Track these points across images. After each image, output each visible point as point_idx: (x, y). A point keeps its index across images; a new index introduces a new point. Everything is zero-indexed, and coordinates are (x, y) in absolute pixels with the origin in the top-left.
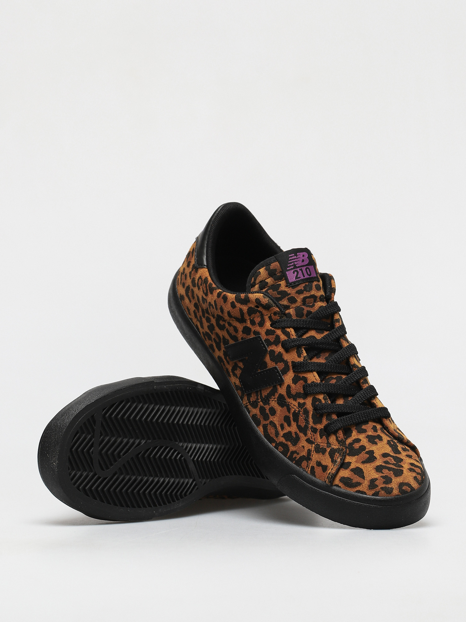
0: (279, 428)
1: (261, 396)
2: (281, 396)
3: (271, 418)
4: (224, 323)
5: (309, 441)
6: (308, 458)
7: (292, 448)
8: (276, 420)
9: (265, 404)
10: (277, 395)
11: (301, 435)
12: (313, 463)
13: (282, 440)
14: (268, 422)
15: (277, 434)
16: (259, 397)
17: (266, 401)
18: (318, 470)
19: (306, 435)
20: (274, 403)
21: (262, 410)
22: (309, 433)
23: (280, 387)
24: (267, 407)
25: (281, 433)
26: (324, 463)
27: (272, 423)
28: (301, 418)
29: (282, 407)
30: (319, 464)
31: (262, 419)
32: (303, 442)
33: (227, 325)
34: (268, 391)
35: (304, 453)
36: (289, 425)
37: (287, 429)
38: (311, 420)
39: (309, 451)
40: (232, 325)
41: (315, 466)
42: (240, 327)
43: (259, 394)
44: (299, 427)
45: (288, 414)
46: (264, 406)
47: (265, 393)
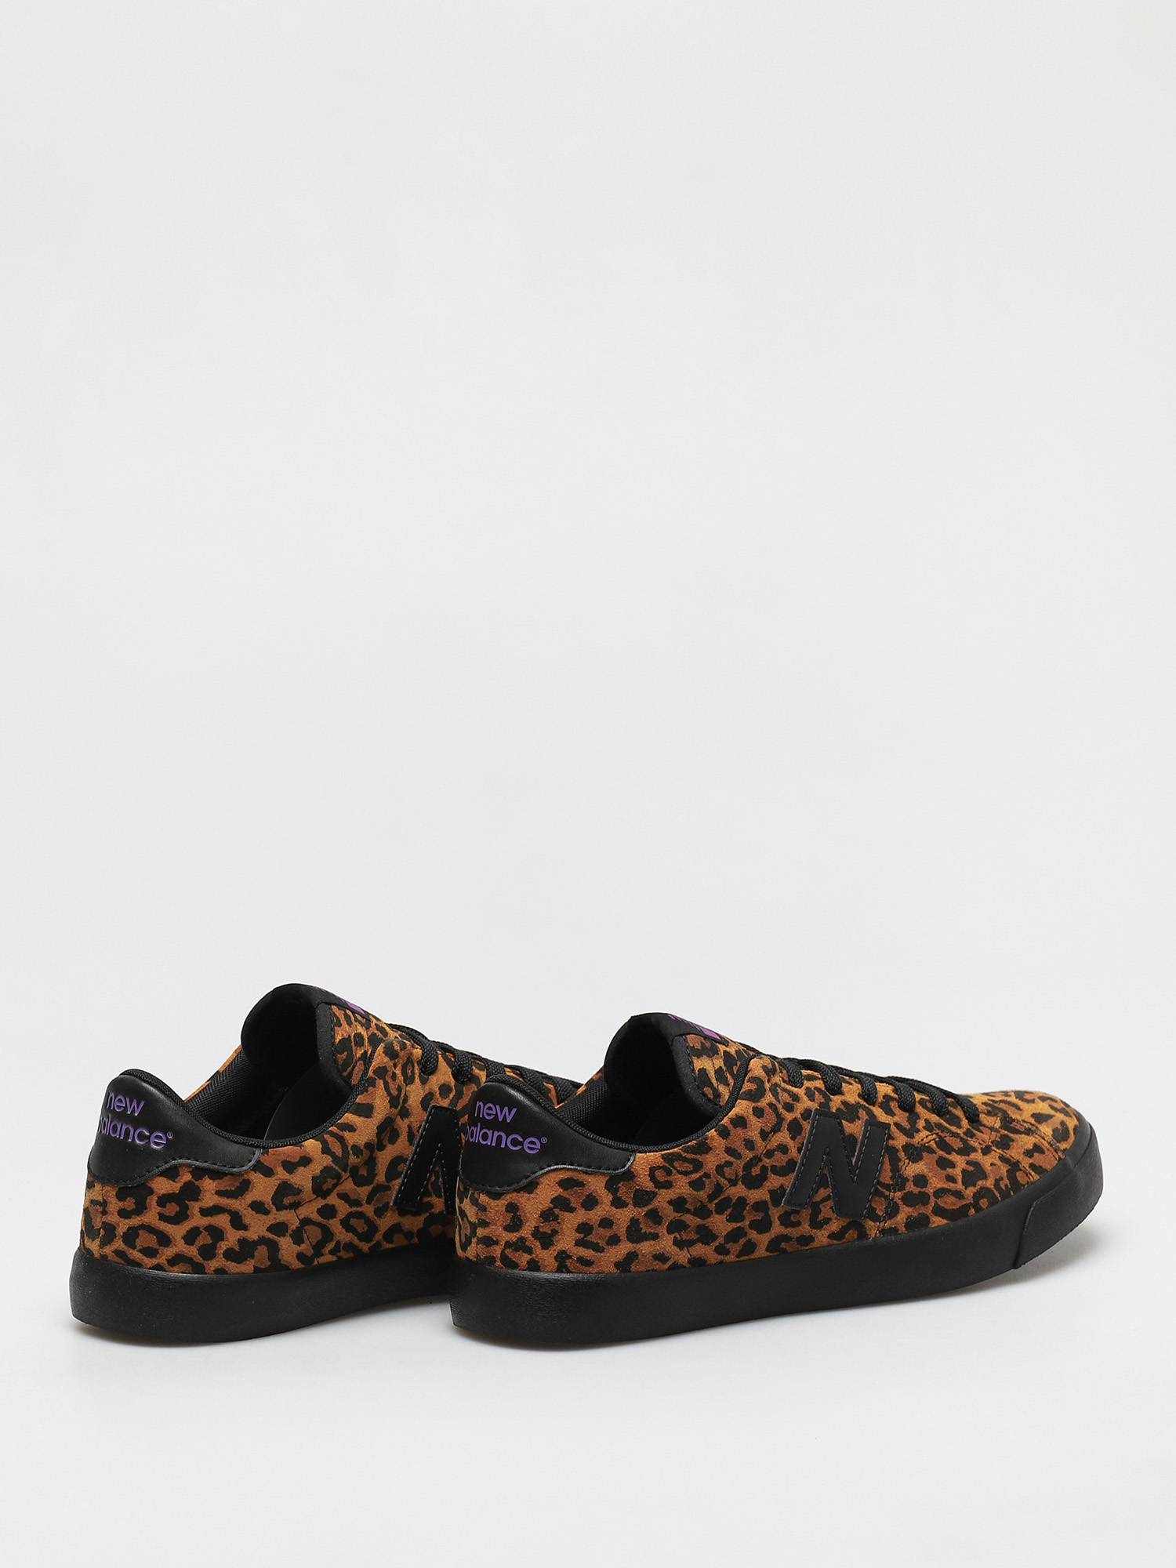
0: (952, 1186)
1: (887, 1187)
2: (907, 1147)
3: (930, 1190)
4: (760, 1164)
5: (986, 1151)
6: (1014, 1166)
7: (989, 1183)
8: (936, 1183)
9: (902, 1188)
10: (902, 1155)
11: (973, 1156)
12: (1025, 1162)
13: (970, 1192)
14: (932, 1200)
15: (958, 1195)
16: (887, 1193)
17: (900, 1181)
18: (1038, 1159)
19: (974, 1150)
20: (911, 1169)
21: (909, 1199)
22: (972, 1142)
23: (893, 1139)
24: (910, 1187)
25: (960, 1186)
26: (1031, 1147)
27: (939, 1193)
28: (949, 1139)
29: (921, 1158)
30: (1029, 1153)
31: (923, 1210)
32: (986, 1161)
33: (767, 1161)
34: (887, 1166)
35: (1004, 1169)
36: (953, 1165)
37: (957, 1172)
38: (953, 1129)
39: (1002, 1158)
40: (774, 1150)
41: (1031, 1161)
42: (783, 1137)
43: (881, 1189)
44: (960, 1152)
45: (936, 1157)
46: (905, 1191)
47: (886, 1176)
